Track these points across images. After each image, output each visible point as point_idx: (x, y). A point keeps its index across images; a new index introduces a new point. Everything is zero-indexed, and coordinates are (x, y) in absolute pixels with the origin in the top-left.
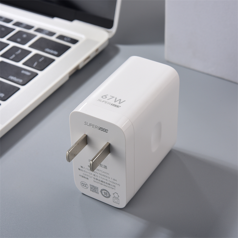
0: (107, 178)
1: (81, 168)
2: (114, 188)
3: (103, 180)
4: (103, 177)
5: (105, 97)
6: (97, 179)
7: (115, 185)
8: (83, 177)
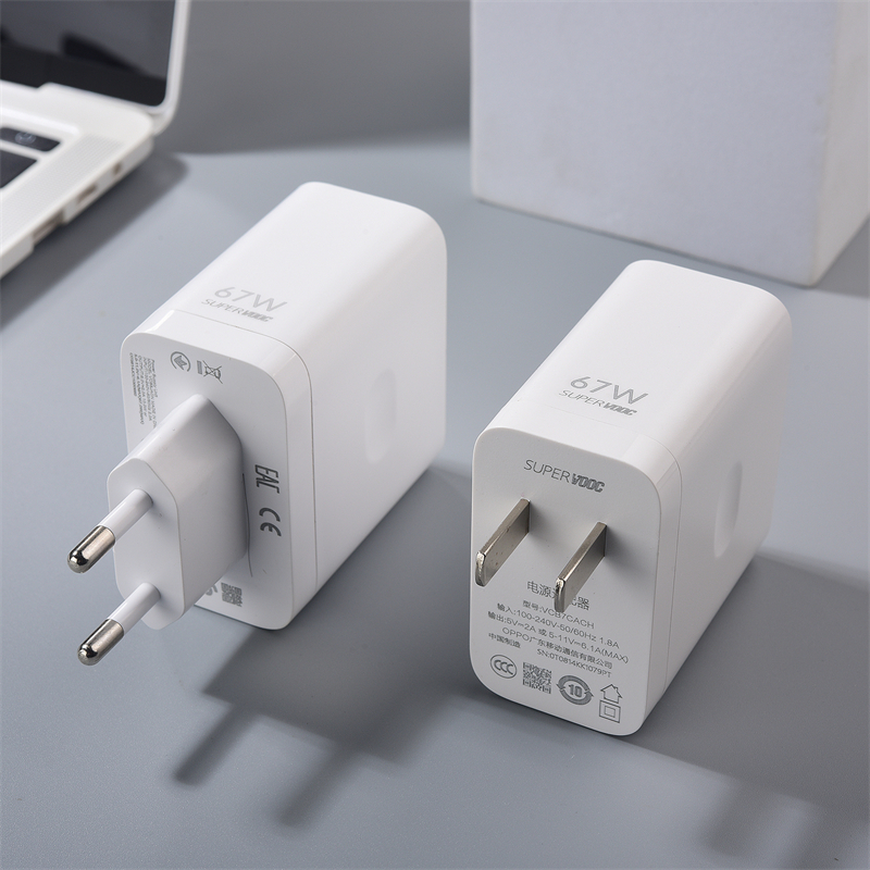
0: (587, 640)
1: (498, 612)
2: (607, 669)
3: (571, 648)
4: (572, 636)
5: (580, 384)
6: (550, 645)
7: (609, 659)
8: (501, 639)
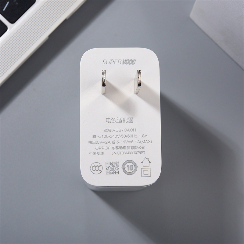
0: (134, 139)
1: (93, 140)
2: (143, 150)
3: (126, 145)
4: (127, 139)
6: (117, 148)
8: (95, 154)
